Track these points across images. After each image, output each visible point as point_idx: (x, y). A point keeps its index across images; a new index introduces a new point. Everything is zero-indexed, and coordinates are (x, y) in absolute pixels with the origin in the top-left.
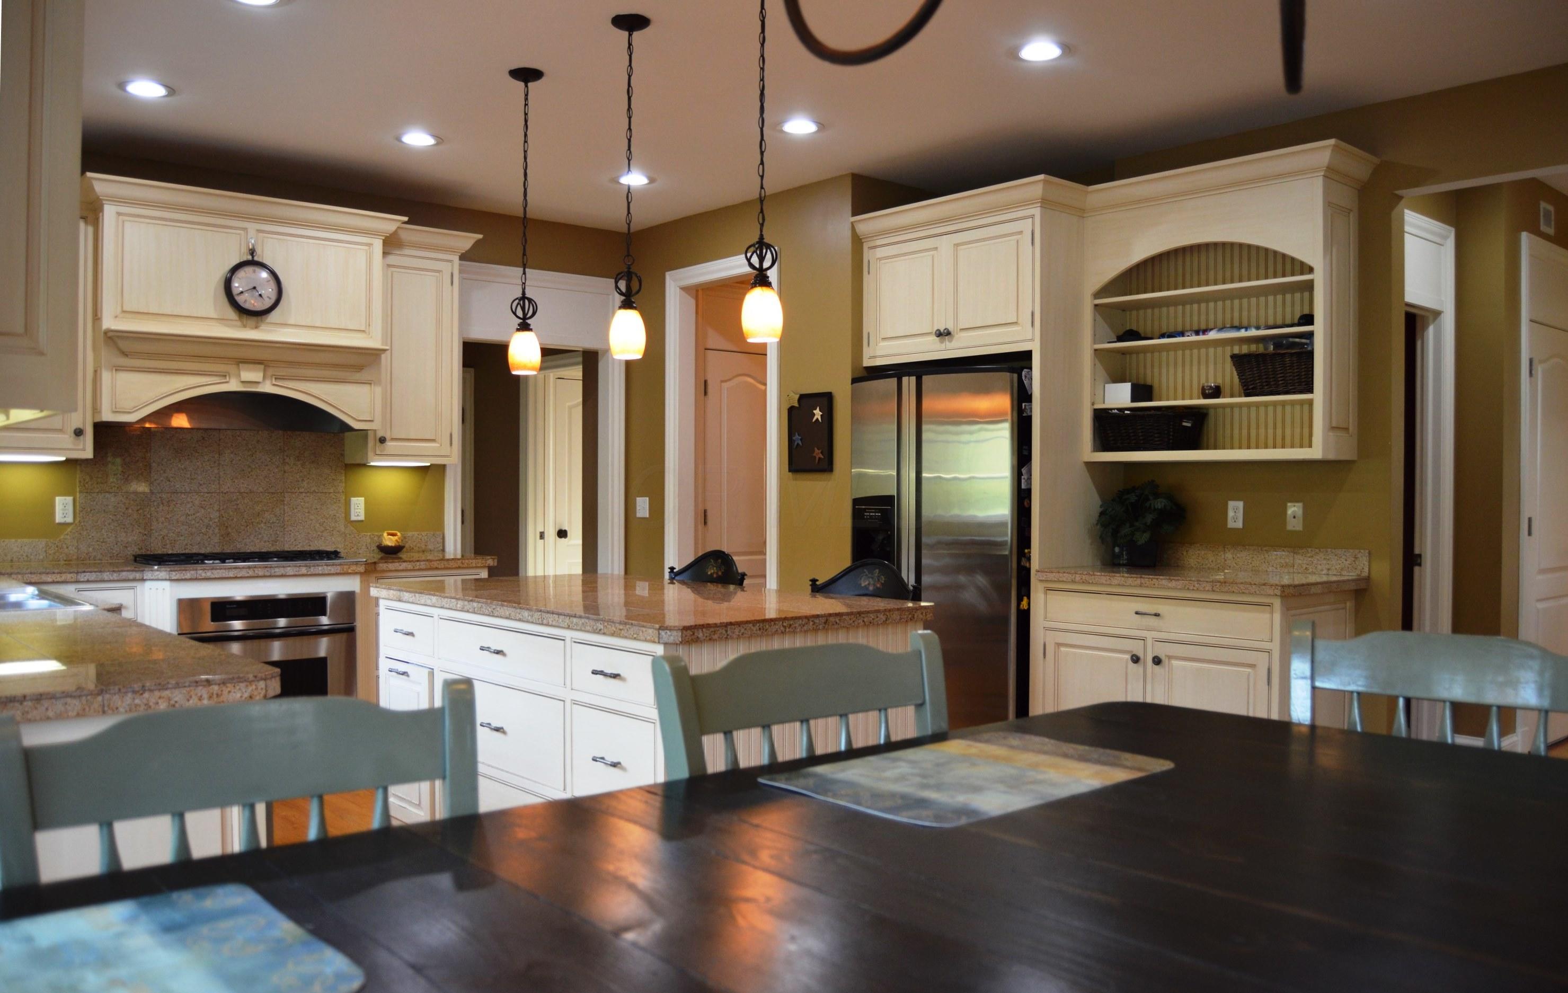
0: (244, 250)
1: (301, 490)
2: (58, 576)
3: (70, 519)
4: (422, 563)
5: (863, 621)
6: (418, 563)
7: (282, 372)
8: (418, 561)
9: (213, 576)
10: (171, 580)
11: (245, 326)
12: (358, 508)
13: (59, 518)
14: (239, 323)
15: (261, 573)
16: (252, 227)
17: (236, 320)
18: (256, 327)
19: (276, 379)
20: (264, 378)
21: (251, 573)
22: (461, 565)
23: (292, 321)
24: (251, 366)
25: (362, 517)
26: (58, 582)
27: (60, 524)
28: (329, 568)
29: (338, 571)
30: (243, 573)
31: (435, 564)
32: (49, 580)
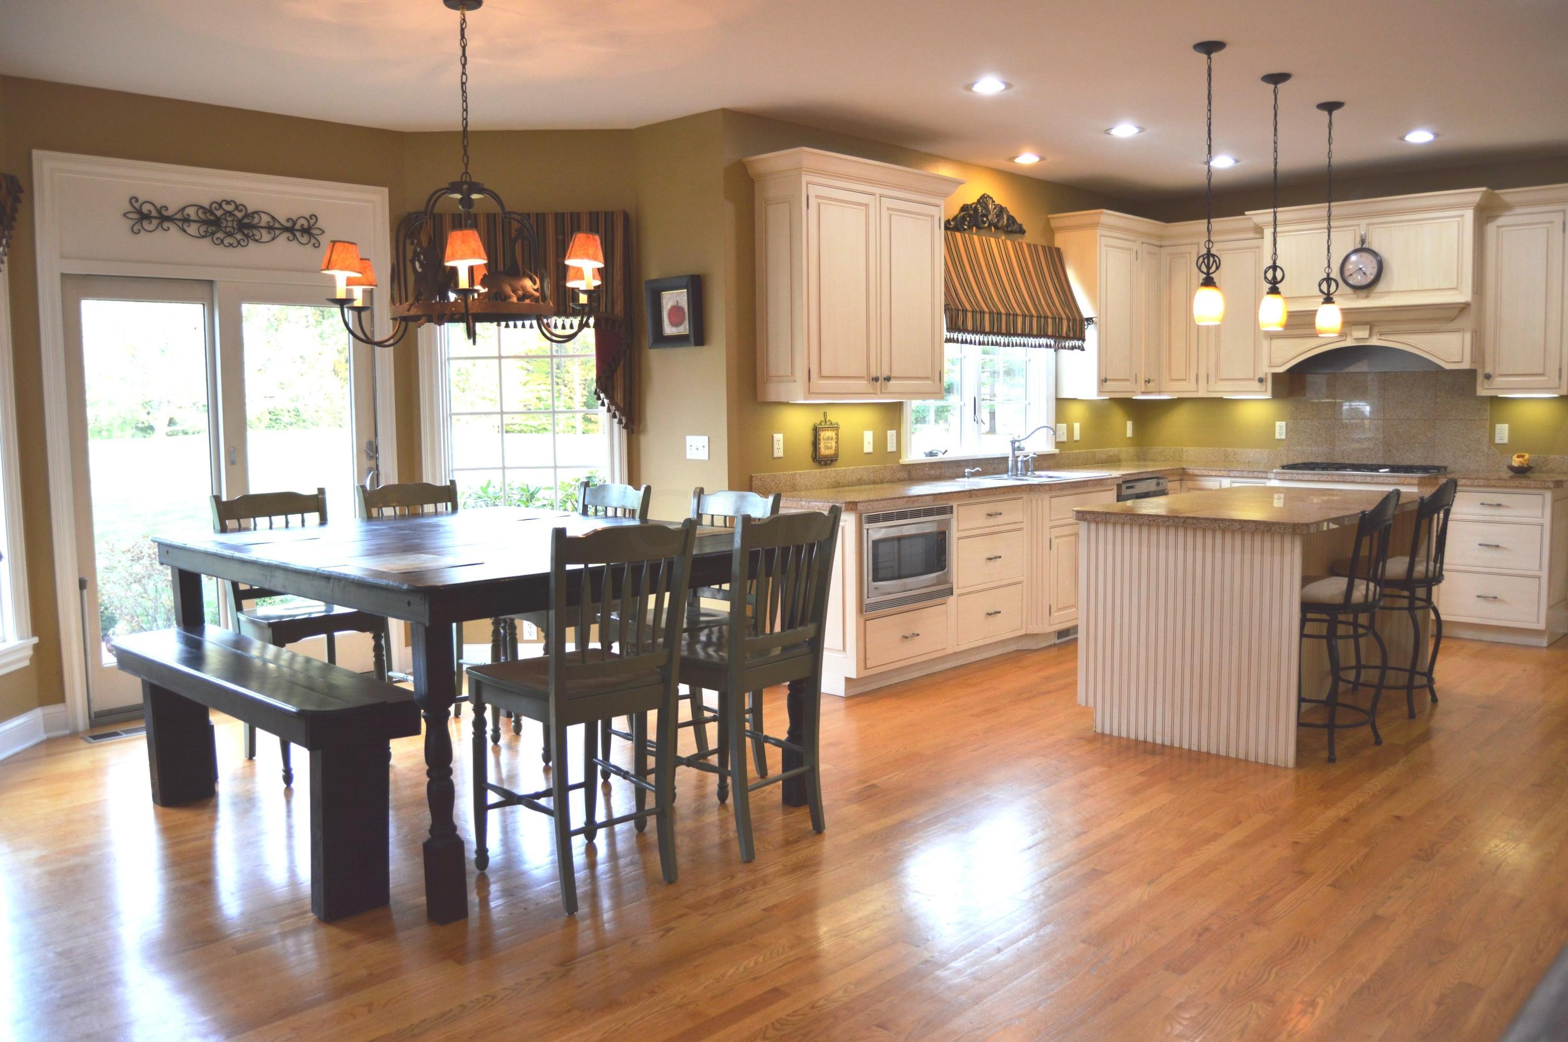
0: (1358, 239)
1: (1449, 418)
2: (1218, 472)
3: (1283, 437)
4: (1480, 481)
5: (1219, 526)
6: (1476, 481)
7: (1384, 329)
8: (1476, 479)
9: (1303, 479)
10: (1279, 479)
11: (1358, 298)
12: (1502, 432)
13: (1277, 436)
14: (1354, 296)
15: (1337, 479)
16: (1363, 222)
17: (1351, 294)
18: (1367, 297)
19: (1380, 334)
20: (1371, 334)
21: (1329, 478)
22: (1519, 485)
23: (1394, 289)
24: (1361, 327)
25: (1506, 441)
26: (1218, 476)
27: (1278, 440)
28: (1389, 479)
29: (1396, 482)
30: (1324, 478)
31: (1493, 482)
32: (1214, 474)
